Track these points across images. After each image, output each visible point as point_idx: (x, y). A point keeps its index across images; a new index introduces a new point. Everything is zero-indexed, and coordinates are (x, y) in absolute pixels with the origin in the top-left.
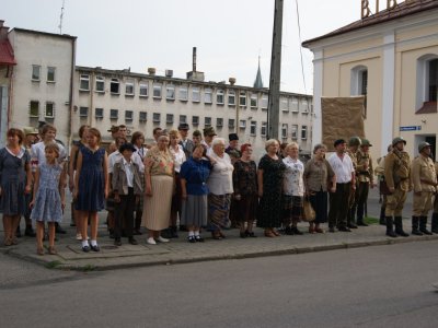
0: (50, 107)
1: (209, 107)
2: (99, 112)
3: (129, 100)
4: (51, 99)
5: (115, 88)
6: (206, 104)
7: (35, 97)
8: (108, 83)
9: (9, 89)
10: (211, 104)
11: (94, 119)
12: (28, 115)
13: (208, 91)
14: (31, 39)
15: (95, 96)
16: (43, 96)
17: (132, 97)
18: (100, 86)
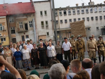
0: (47, 22)
1: (96, 13)
2: (61, 21)
3: (70, 16)
4: (47, 20)
5: (65, 13)
6: (95, 12)
7: (42, 20)
8: (63, 12)
9: (35, 19)
10: (97, 12)
11: (60, 24)
12: (41, 26)
13: (95, 8)
14: (38, 4)
15: (59, 16)
16: (44, 20)
17: (71, 14)
18: (61, 13)
